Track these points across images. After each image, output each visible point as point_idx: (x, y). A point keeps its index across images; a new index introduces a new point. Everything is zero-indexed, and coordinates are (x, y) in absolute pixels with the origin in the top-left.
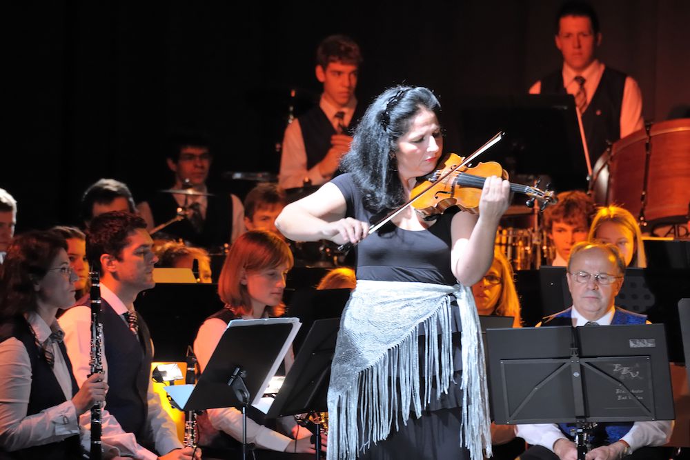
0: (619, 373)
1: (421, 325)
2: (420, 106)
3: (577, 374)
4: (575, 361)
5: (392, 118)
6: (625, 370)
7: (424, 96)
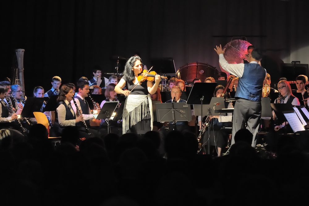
0: (181, 112)
1: (142, 103)
2: (137, 60)
3: (173, 112)
4: (173, 109)
5: (132, 63)
6: (182, 111)
7: (138, 58)
